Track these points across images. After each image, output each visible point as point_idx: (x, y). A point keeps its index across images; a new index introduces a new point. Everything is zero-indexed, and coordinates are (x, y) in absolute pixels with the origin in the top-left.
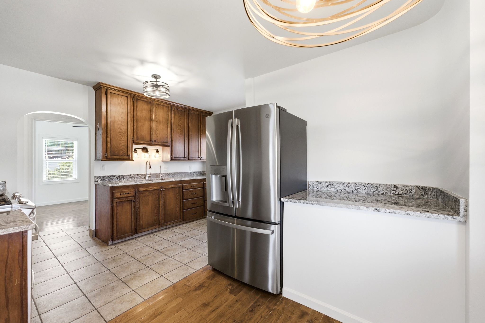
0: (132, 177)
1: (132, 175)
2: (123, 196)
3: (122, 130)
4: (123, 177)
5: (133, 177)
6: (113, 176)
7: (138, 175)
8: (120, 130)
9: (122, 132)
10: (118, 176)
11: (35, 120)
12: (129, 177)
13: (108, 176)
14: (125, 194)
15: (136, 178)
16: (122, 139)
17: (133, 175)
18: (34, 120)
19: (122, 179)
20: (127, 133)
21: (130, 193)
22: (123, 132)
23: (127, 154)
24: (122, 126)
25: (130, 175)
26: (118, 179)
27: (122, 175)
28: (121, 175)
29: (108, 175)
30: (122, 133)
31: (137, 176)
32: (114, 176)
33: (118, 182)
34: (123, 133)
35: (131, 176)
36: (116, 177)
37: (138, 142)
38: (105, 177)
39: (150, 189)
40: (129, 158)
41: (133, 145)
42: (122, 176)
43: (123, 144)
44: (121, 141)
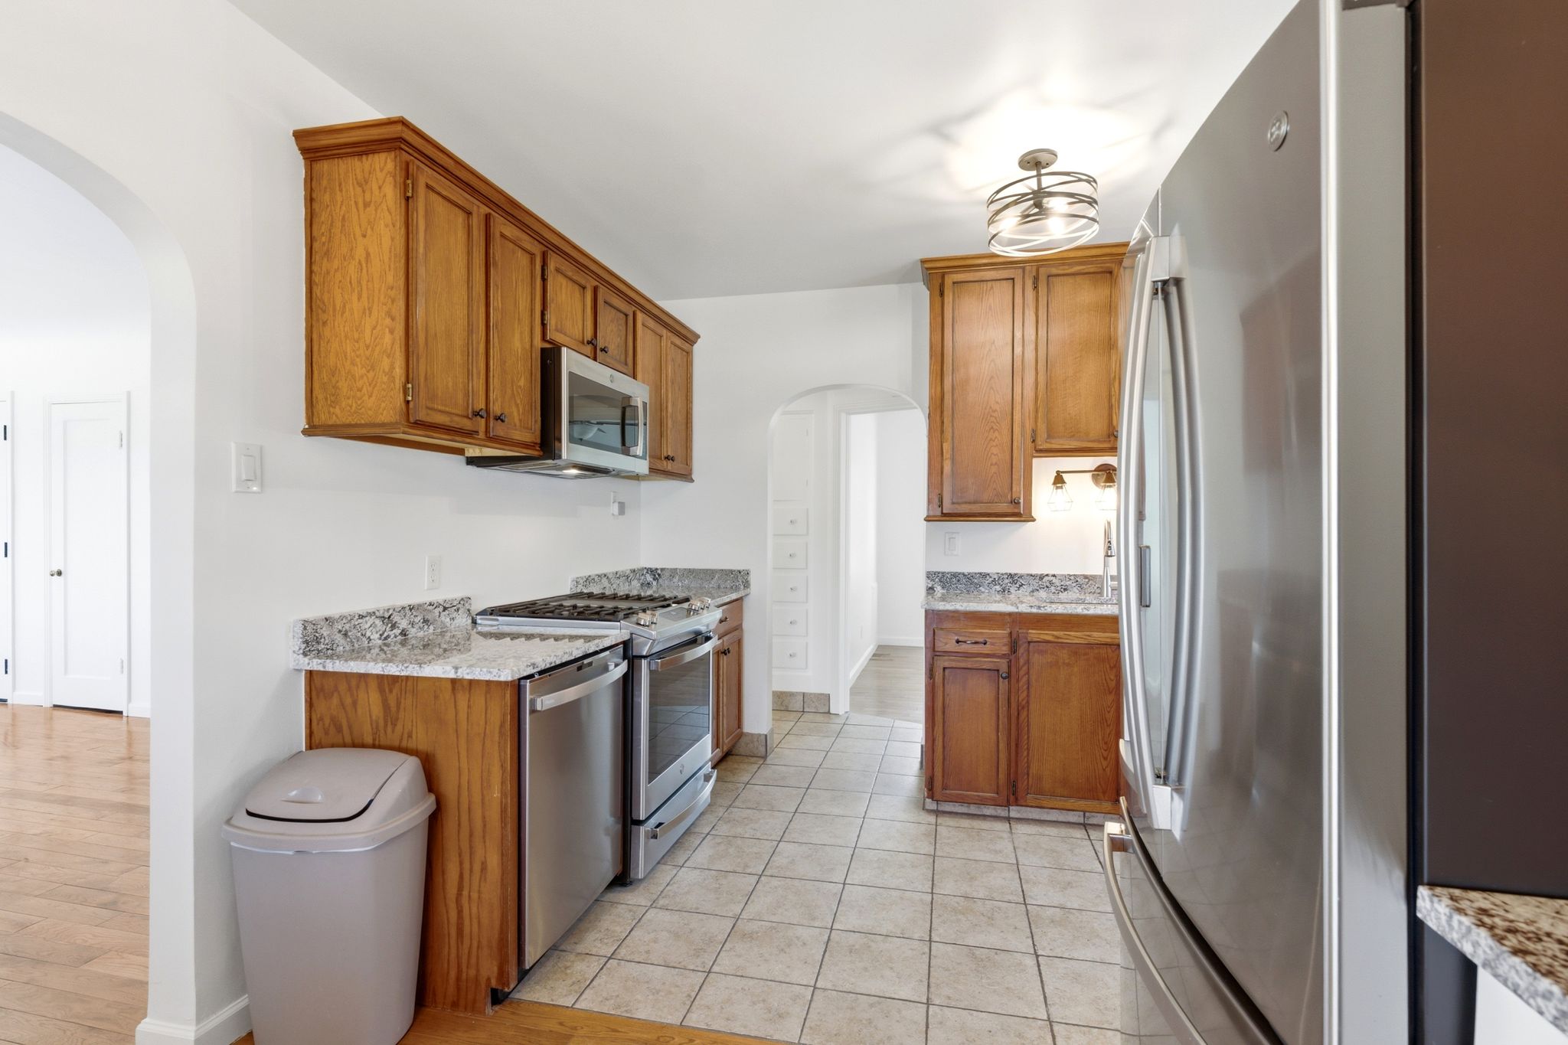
0: (1048, 584)
1: (1047, 575)
2: (963, 647)
3: (991, 407)
4: (1014, 582)
5: (1051, 583)
6: (981, 574)
7: (1072, 578)
8: (986, 409)
9: (991, 416)
10: (996, 577)
11: (849, 413)
12: (1035, 584)
13: (964, 574)
14: (976, 643)
15: (1065, 590)
16: (991, 439)
17: (1054, 576)
18: (843, 415)
19: (1012, 590)
20: (1010, 417)
21: (992, 644)
22: (995, 414)
23: (1009, 497)
24: (992, 391)
25: (1041, 577)
26: (998, 588)
27: (1013, 572)
28: (1009, 572)
29: (966, 571)
30: (993, 419)
31: (1070, 583)
32: (985, 575)
33: (998, 597)
34: (996, 418)
35: (1044, 580)
36: (991, 580)
37: (1054, 446)
38: (955, 575)
39: (1075, 637)
40: (1016, 511)
41: (1035, 461)
42: (1011, 576)
43: (994, 460)
44: (988, 449)
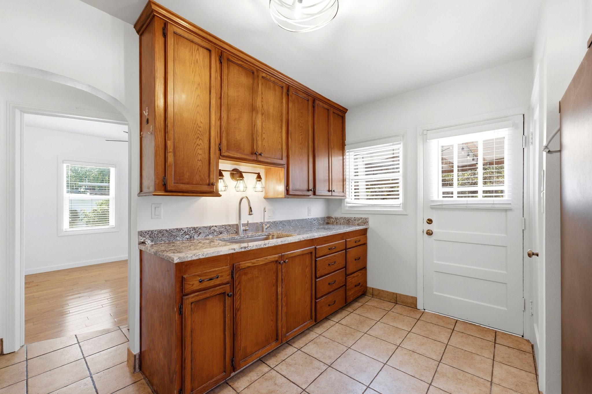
0: (213, 231)
1: (213, 226)
4: (196, 232)
5: (215, 230)
6: (177, 229)
8: (195, 124)
9: (198, 130)
10: (186, 230)
12: (207, 231)
13: (166, 231)
15: (221, 233)
16: (198, 144)
17: (216, 226)
19: (195, 237)
20: (208, 134)
22: (200, 129)
23: (208, 182)
25: (210, 227)
26: (187, 236)
27: (195, 226)
28: (193, 226)
29: (168, 228)
30: (199, 132)
31: (223, 229)
32: (179, 230)
33: (188, 244)
34: (200, 132)
36: (183, 232)
37: (230, 155)
38: (160, 232)
40: (211, 190)
41: (220, 160)
42: (194, 229)
43: (200, 157)
44: (196, 150)
